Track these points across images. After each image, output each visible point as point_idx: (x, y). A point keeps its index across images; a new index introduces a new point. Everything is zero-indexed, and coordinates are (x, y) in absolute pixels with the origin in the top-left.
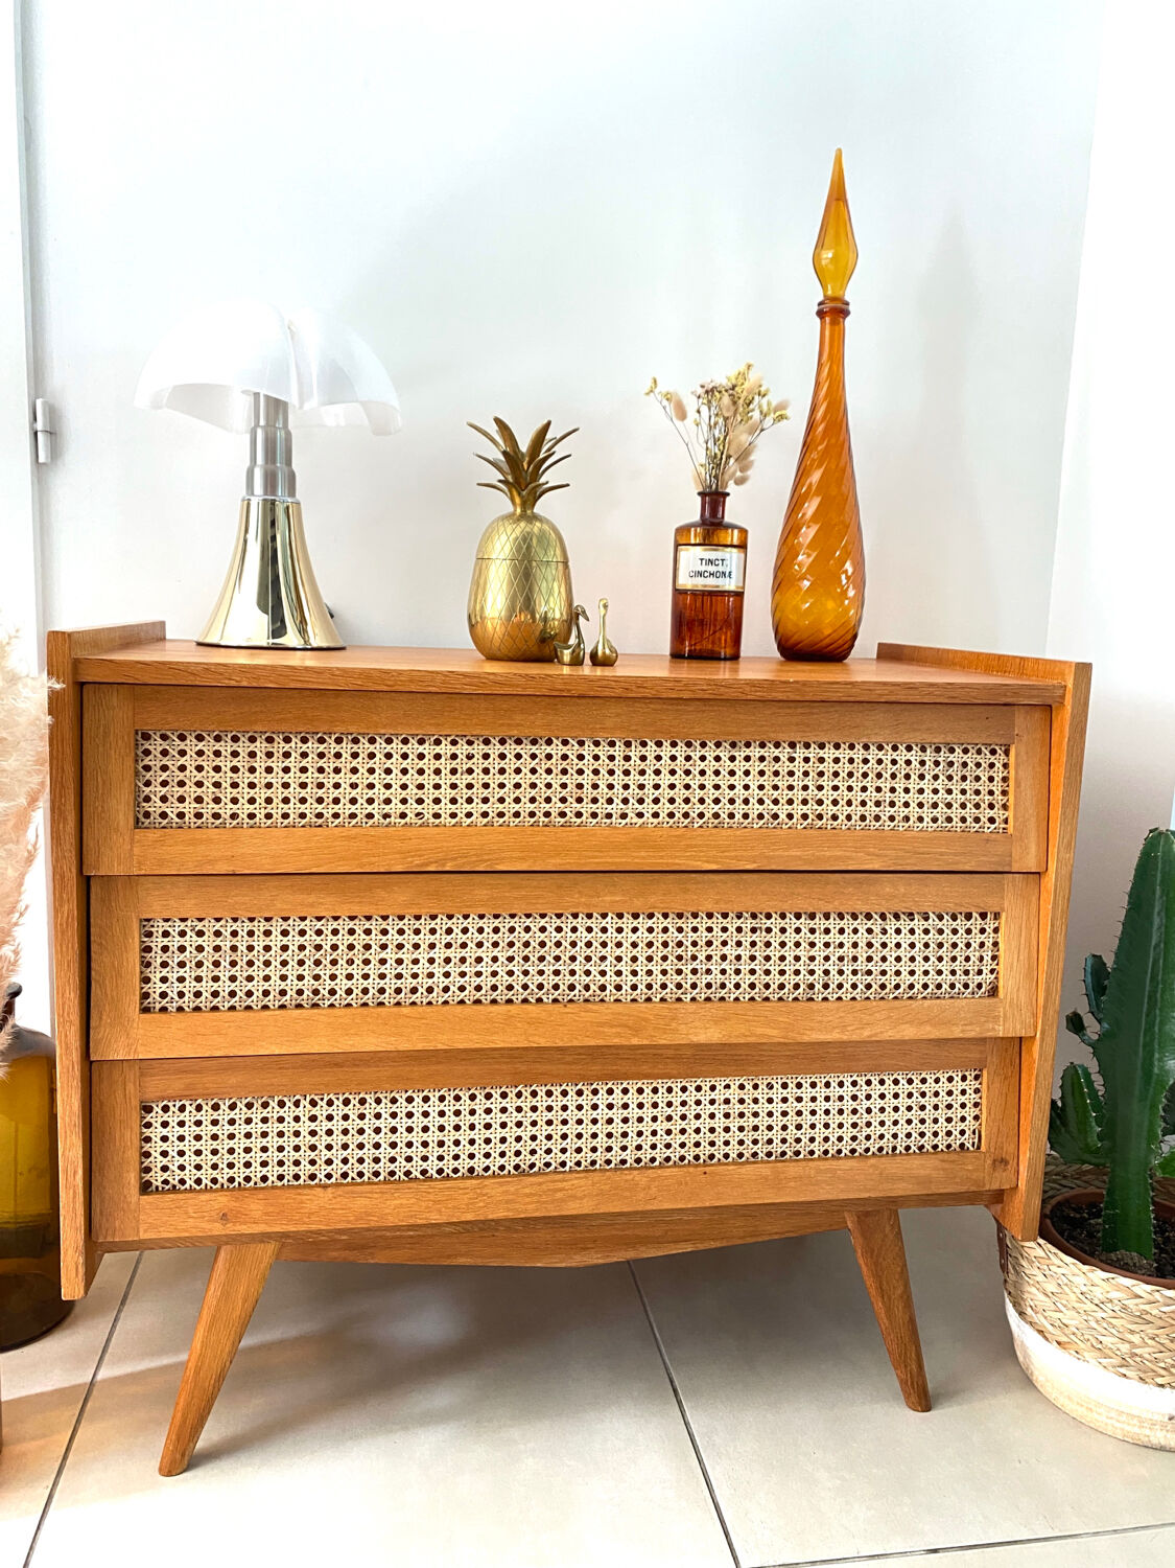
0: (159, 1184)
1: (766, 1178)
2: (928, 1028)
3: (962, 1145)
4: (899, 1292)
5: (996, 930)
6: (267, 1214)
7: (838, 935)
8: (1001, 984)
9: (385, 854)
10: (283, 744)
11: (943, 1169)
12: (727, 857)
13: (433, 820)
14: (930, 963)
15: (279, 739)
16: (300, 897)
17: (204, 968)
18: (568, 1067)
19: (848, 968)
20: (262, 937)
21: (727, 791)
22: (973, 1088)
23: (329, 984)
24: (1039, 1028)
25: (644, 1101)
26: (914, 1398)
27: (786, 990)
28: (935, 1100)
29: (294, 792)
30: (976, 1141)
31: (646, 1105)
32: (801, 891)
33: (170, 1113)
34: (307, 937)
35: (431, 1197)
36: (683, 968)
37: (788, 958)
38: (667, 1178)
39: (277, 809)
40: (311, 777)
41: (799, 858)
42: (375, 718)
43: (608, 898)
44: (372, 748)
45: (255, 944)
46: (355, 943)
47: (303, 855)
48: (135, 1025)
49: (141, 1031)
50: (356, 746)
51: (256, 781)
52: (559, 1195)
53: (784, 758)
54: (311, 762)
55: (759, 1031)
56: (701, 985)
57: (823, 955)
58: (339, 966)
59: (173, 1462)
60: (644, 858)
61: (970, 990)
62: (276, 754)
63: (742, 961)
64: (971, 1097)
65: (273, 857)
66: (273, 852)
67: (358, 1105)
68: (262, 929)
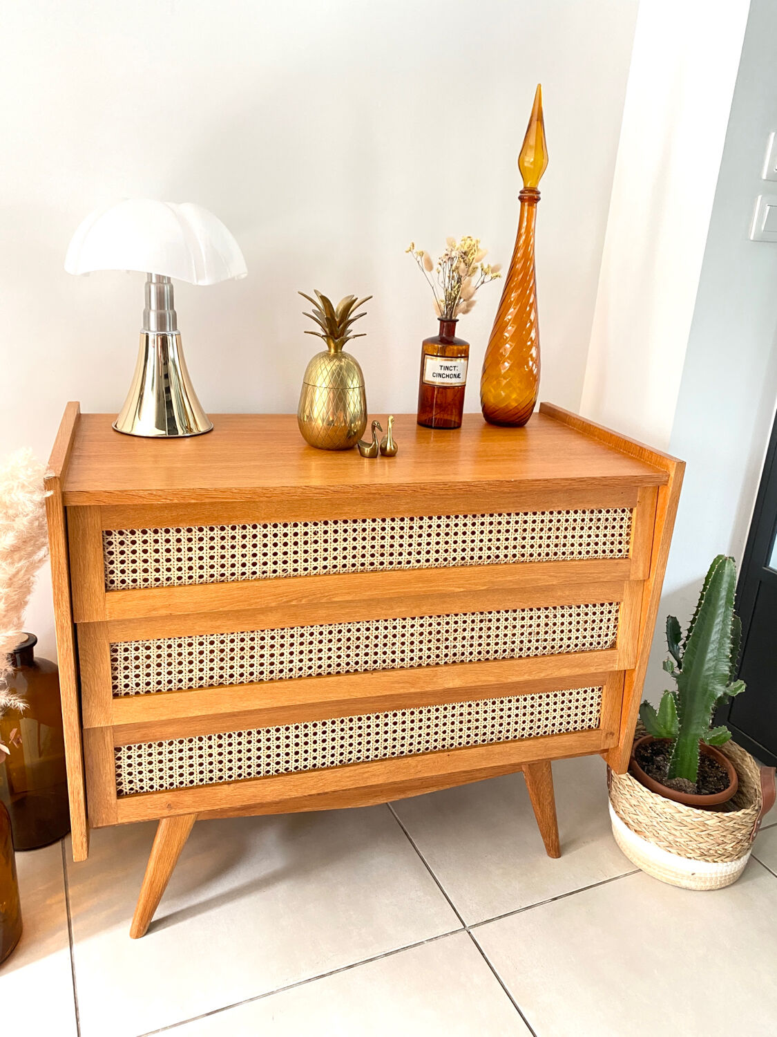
0: (127, 791)
1: (483, 755)
2: (577, 669)
3: (590, 726)
4: (548, 801)
5: (617, 611)
6: (194, 802)
7: (529, 620)
8: (618, 641)
9: (264, 597)
10: (198, 533)
11: (579, 741)
12: (469, 584)
13: (293, 573)
14: (580, 632)
15: (195, 529)
16: (210, 623)
17: (151, 668)
19: (533, 638)
20: (187, 647)
21: (470, 544)
22: (598, 695)
23: (229, 672)
24: (638, 664)
25: (415, 719)
26: (553, 852)
27: (499, 653)
28: (576, 704)
29: (206, 562)
30: (597, 723)
31: (416, 721)
32: (510, 598)
33: (132, 751)
34: (215, 645)
35: (292, 783)
36: (440, 646)
37: (500, 636)
38: (427, 760)
39: (196, 573)
40: (217, 552)
41: (511, 581)
42: (258, 514)
43: (398, 610)
44: (254, 532)
45: (183, 652)
46: (245, 646)
47: (214, 601)
48: (111, 706)
49: (114, 709)
50: (244, 531)
51: (182, 557)
52: (366, 775)
53: (504, 522)
54: (216, 543)
55: (484, 678)
56: (450, 654)
57: (520, 632)
58: (235, 660)
59: (139, 931)
60: (420, 587)
61: (601, 645)
62: (194, 539)
63: (474, 639)
64: (596, 700)
65: (196, 603)
66: (195, 601)
67: (246, 736)
68: (187, 643)
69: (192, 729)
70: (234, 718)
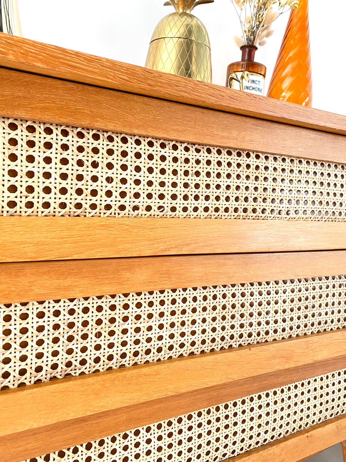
9: (136, 242)
10: (44, 134)
13: (170, 213)
15: (40, 129)
16: (56, 282)
18: (240, 387)
20: (19, 321)
23: (80, 356)
25: (277, 399)
29: (55, 183)
31: (278, 402)
34: (61, 317)
36: (308, 313)
39: (38, 198)
40: (72, 169)
44: (124, 147)
45: (12, 328)
46: (102, 318)
47: (66, 242)
50: (111, 144)
51: (17, 169)
54: (72, 155)
56: (316, 323)
58: (89, 339)
62: (37, 144)
63: (335, 306)
65: (37, 244)
66: (36, 240)
67: (98, 447)
68: (19, 313)
69: (21, 448)
70: (82, 424)
